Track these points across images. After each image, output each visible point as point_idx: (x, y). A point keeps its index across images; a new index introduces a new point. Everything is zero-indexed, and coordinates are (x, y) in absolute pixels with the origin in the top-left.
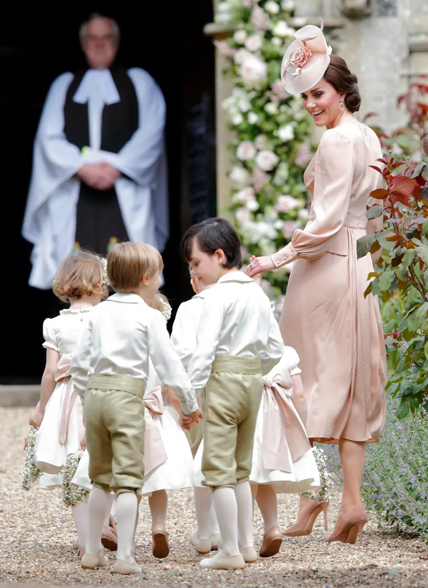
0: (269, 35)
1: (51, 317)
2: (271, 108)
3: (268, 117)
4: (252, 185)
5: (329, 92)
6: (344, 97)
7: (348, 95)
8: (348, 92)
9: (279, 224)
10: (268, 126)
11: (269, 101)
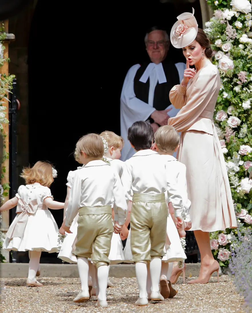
0: (236, 42)
1: (73, 170)
2: (237, 89)
3: (236, 95)
4: (224, 138)
5: (198, 47)
6: (204, 50)
7: (207, 49)
8: (207, 47)
9: (241, 163)
10: (234, 100)
11: (236, 84)
